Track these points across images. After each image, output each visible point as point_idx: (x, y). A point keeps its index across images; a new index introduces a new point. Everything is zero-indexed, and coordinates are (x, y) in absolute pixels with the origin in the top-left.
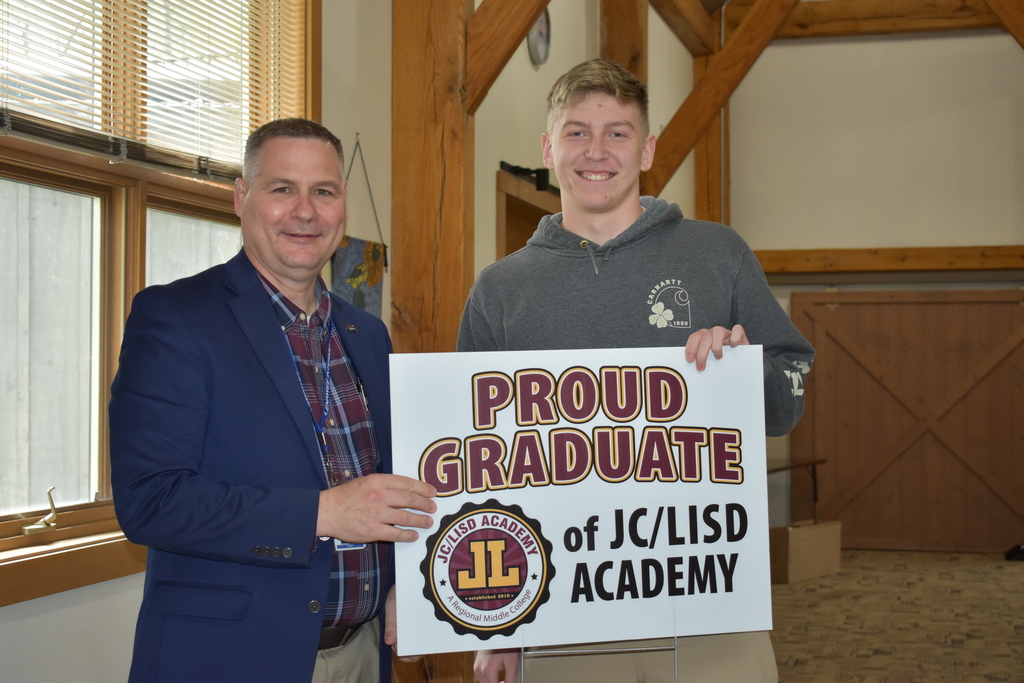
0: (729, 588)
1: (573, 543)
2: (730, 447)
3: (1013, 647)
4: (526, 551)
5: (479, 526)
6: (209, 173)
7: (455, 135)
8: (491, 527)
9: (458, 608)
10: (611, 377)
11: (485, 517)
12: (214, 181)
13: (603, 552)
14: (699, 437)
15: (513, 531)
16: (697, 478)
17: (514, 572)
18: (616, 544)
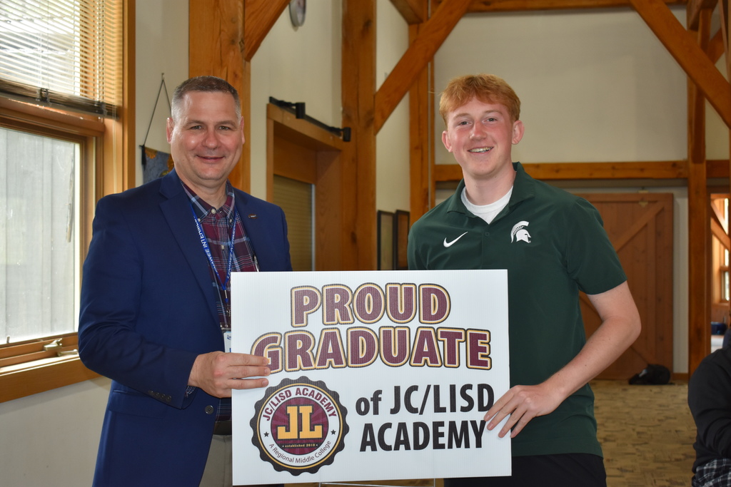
0: (479, 445)
1: (363, 409)
2: (482, 343)
3: (637, 447)
4: (328, 414)
5: (294, 395)
6: (48, 100)
7: (236, 76)
8: (302, 396)
9: (277, 452)
10: (394, 291)
11: (298, 389)
12: (52, 107)
13: (384, 416)
14: (459, 335)
15: (318, 400)
16: (457, 365)
17: (319, 429)
18: (395, 411)
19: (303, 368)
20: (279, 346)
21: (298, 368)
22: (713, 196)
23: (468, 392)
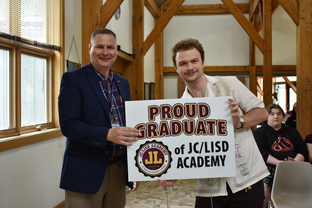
0: (223, 165)
1: (177, 152)
2: (223, 125)
4: (164, 154)
5: (151, 147)
6: (37, 45)
8: (154, 147)
9: (145, 169)
10: (188, 106)
11: (152, 145)
13: (186, 155)
15: (160, 149)
16: (213, 134)
17: (161, 160)
18: (190, 152)
19: (154, 137)
20: (144, 129)
21: (152, 137)
22: (258, 78)
23: (218, 144)
